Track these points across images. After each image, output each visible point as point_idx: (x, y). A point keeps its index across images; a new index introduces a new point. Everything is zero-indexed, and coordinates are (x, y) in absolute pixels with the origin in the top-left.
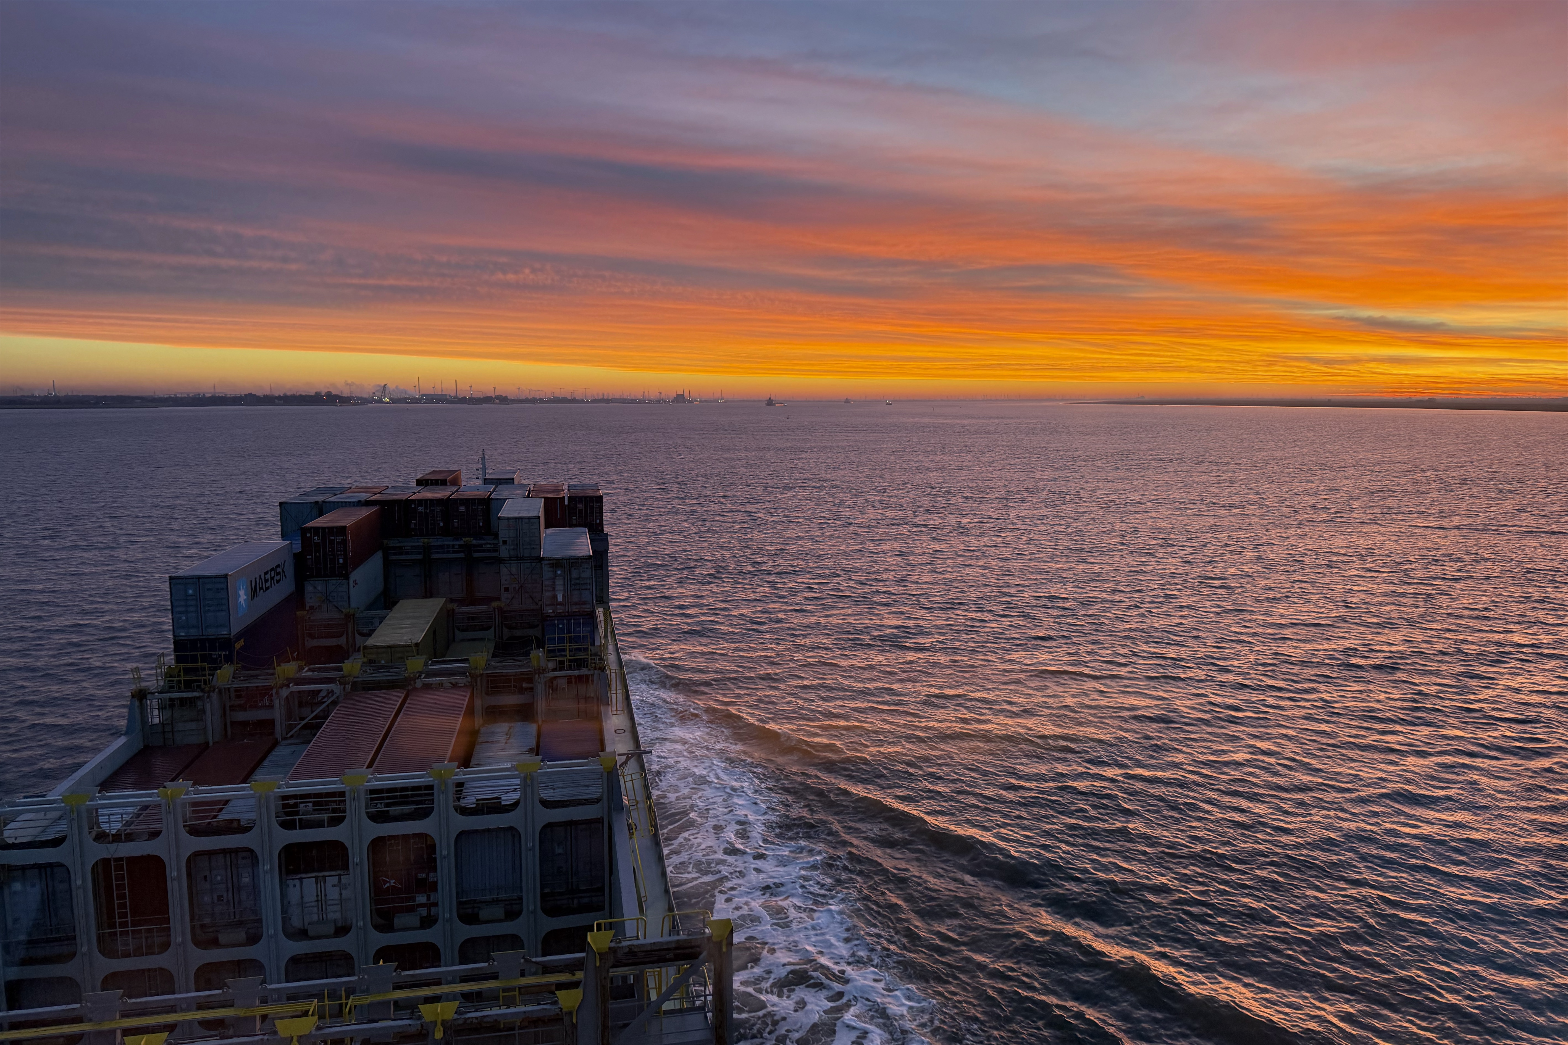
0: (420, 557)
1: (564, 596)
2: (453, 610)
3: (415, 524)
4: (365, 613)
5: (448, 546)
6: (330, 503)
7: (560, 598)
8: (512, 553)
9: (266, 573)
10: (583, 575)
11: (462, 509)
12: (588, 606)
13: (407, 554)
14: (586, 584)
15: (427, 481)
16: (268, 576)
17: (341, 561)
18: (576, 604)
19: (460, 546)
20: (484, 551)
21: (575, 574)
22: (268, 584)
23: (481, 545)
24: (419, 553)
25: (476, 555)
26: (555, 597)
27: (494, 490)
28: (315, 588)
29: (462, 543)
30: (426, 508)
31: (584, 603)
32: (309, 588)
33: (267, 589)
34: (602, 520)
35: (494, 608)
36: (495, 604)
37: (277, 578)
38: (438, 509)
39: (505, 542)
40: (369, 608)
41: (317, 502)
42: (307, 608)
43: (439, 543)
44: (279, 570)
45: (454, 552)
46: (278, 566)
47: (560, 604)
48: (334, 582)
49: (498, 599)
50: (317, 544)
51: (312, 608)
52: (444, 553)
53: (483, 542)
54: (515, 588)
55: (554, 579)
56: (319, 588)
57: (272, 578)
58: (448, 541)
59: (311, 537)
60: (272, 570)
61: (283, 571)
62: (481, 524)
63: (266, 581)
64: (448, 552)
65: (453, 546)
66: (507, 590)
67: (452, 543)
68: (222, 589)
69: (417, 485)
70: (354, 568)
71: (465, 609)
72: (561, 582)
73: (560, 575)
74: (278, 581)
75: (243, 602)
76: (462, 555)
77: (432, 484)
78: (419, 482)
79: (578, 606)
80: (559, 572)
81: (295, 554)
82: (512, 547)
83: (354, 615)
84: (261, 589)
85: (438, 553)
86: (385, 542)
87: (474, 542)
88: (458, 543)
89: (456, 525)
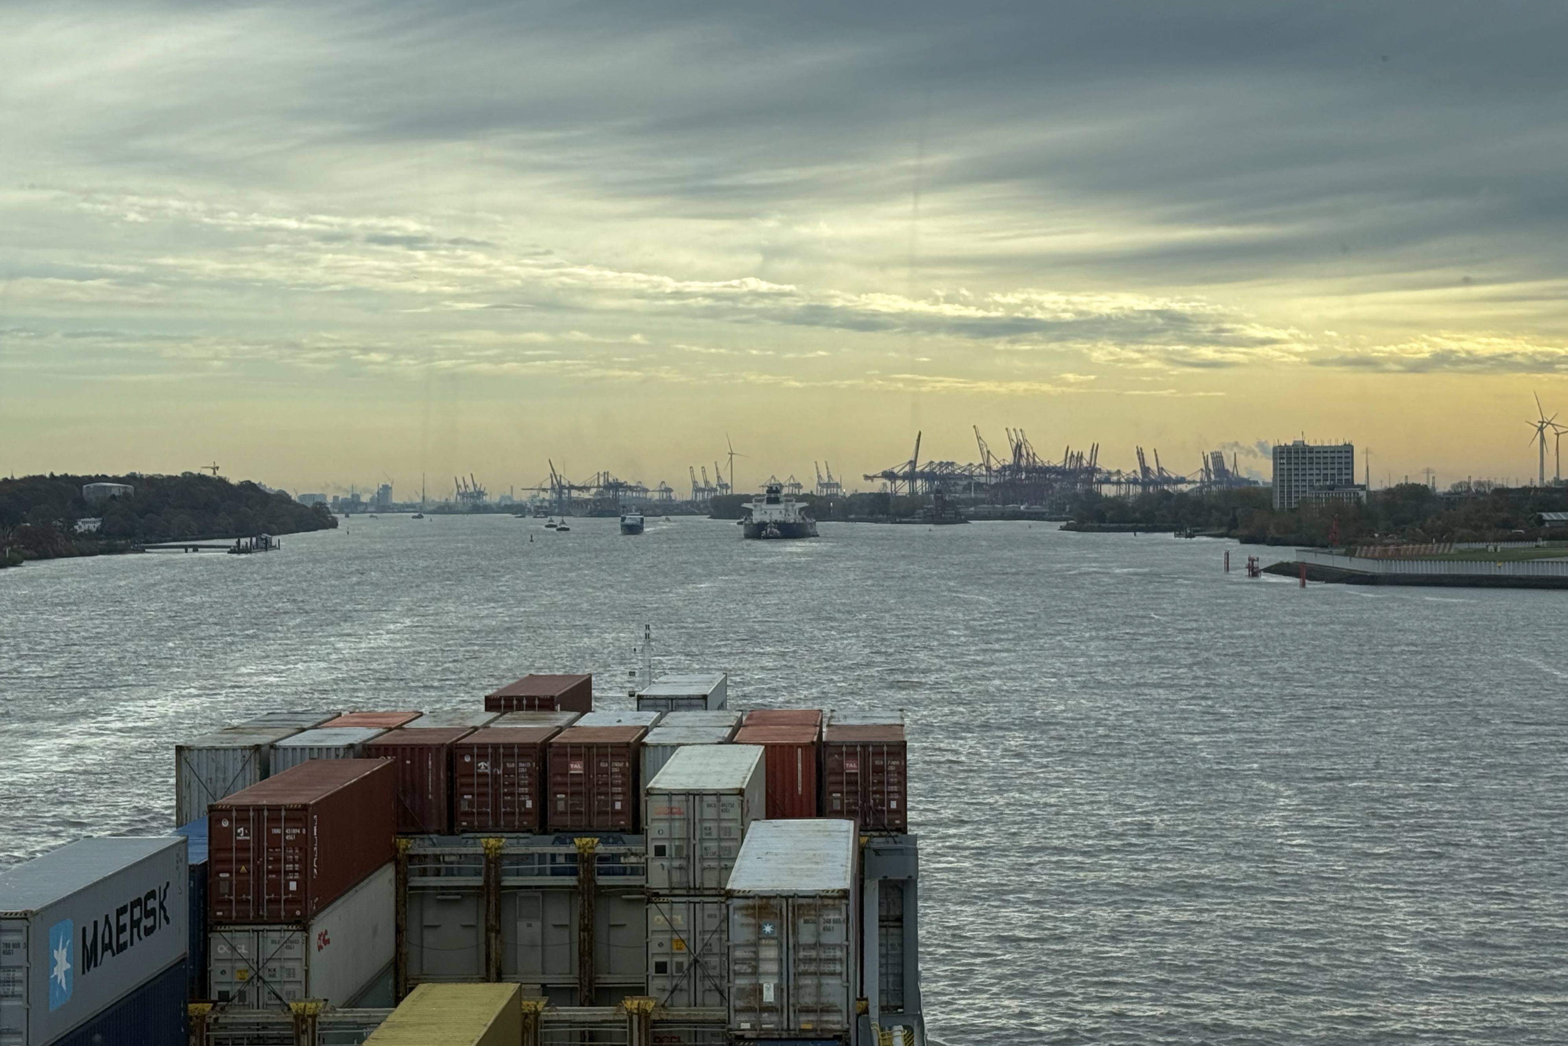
0: (478, 881)
1: (779, 989)
2: (537, 1013)
3: (471, 803)
4: (340, 1015)
5: (542, 856)
6: (285, 749)
7: (769, 996)
8: (676, 877)
9: (121, 911)
10: (827, 938)
11: (577, 767)
12: (836, 1018)
13: (450, 873)
14: (833, 960)
15: (509, 699)
16: (125, 919)
17: (293, 886)
18: (807, 1010)
19: (570, 857)
20: (623, 872)
21: (806, 935)
22: (125, 937)
23: (615, 857)
24: (477, 873)
25: (603, 881)
26: (758, 990)
27: (656, 724)
28: (233, 949)
29: (572, 849)
30: (495, 764)
31: (827, 1010)
32: (219, 948)
33: (122, 947)
34: (903, 802)
35: (630, 1014)
36: (631, 1004)
37: (148, 922)
38: (523, 767)
39: (660, 851)
40: (353, 1002)
41: (257, 748)
42: (214, 997)
43: (522, 850)
44: (152, 904)
45: (555, 872)
46: (151, 895)
47: (769, 1009)
48: (275, 936)
49: (640, 991)
50: (243, 847)
51: (224, 996)
52: (531, 873)
53: (622, 849)
54: (680, 965)
55: (756, 944)
56: (243, 950)
57: (135, 924)
58: (544, 846)
59: (229, 829)
60: (137, 903)
61: (162, 907)
62: (618, 805)
63: (121, 929)
64: (541, 872)
65: (553, 857)
66: (661, 968)
67: (549, 850)
68: (16, 945)
69: (488, 709)
70: (323, 906)
71: (565, 1012)
72: (772, 953)
73: (769, 937)
74: (149, 931)
75: (61, 977)
76: (570, 881)
77: (520, 708)
78: (491, 704)
79: (812, 1017)
80: (768, 929)
81: (193, 869)
82: (676, 863)
83: (314, 1016)
84: (107, 947)
85: (518, 873)
86: (402, 843)
87: (601, 849)
88: (563, 850)
89: (561, 806)
